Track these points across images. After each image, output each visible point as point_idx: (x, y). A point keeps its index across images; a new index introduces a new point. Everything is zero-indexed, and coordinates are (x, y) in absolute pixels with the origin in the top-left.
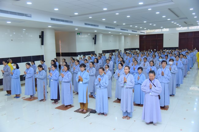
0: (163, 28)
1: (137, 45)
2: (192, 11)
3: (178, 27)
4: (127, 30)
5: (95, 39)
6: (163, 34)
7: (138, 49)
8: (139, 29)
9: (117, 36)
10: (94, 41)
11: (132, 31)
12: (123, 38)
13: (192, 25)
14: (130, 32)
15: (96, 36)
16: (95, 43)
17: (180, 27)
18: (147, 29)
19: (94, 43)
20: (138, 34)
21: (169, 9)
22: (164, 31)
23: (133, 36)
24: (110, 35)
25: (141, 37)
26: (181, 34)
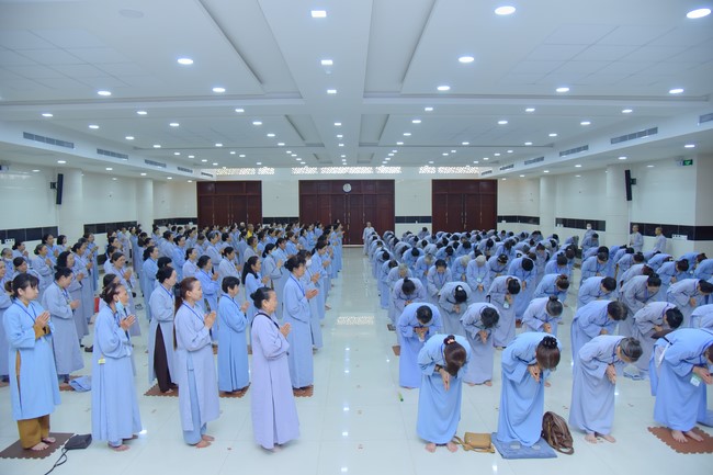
0: (262, 166)
1: (191, 210)
2: (339, 130)
3: (298, 165)
4: (164, 166)
5: (58, 187)
6: (260, 182)
7: (194, 221)
8: (197, 165)
9: (133, 181)
10: (53, 193)
11: (179, 169)
12: (150, 187)
13: (330, 164)
14: (172, 170)
15: (61, 177)
16: (59, 201)
17: (303, 166)
18: (220, 167)
19: (54, 200)
20: (193, 179)
21: (287, 116)
22: (264, 173)
23: (178, 183)
24: (110, 175)
25: (202, 186)
26: (305, 185)
